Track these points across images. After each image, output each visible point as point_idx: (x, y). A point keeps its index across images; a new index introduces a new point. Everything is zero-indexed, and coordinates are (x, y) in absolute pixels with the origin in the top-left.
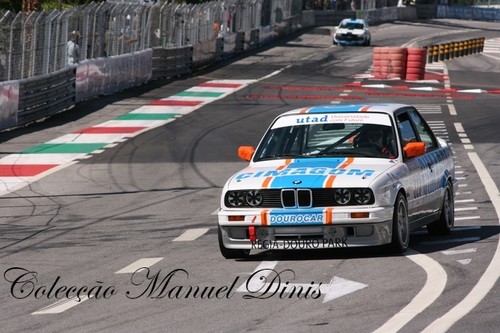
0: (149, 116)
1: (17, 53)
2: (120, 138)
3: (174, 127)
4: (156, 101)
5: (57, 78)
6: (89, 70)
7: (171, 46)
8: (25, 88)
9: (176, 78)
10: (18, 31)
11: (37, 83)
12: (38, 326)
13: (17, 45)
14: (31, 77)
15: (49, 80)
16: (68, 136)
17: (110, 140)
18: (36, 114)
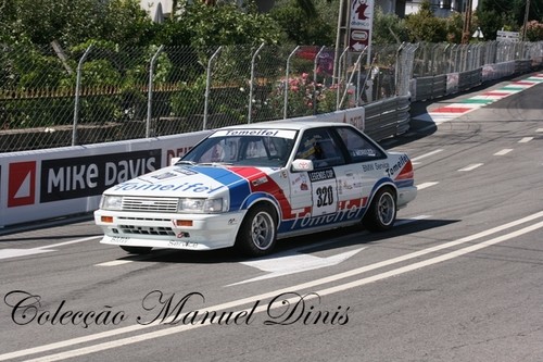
0: (512, 89)
1: (458, 62)
2: (499, 98)
3: (522, 94)
4: (515, 82)
5: (475, 72)
6: (488, 68)
7: (523, 59)
8: (461, 75)
9: (524, 73)
10: (459, 52)
11: (467, 74)
12: (460, 176)
13: (459, 58)
14: (464, 71)
15: (471, 73)
16: (478, 96)
17: (495, 98)
18: (465, 86)
